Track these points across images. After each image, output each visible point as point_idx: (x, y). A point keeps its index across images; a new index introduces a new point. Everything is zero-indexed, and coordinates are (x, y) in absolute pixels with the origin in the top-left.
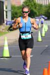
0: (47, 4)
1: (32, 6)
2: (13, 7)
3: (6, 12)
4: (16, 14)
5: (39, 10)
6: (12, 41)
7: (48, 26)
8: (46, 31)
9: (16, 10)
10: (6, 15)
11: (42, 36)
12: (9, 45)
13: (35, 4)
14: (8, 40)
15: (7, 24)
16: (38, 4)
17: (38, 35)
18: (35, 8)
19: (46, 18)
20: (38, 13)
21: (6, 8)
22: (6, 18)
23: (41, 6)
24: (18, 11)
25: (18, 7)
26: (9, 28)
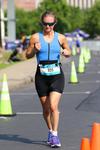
0: (89, 6)
1: (58, 10)
2: (19, 14)
3: (6, 23)
4: (26, 26)
5: (72, 18)
6: (18, 82)
7: (91, 52)
8: (87, 61)
9: (26, 19)
10: (6, 30)
11: (78, 73)
12: (10, 91)
13: (64, 7)
14: (8, 80)
15: (6, 47)
16: (70, 7)
17: (70, 71)
18: (65, 15)
19: (87, 35)
20: (69, 26)
21: (6, 16)
22: (6, 35)
23: (76, 10)
24: (30, 22)
25: (30, 13)
26: (12, 56)
